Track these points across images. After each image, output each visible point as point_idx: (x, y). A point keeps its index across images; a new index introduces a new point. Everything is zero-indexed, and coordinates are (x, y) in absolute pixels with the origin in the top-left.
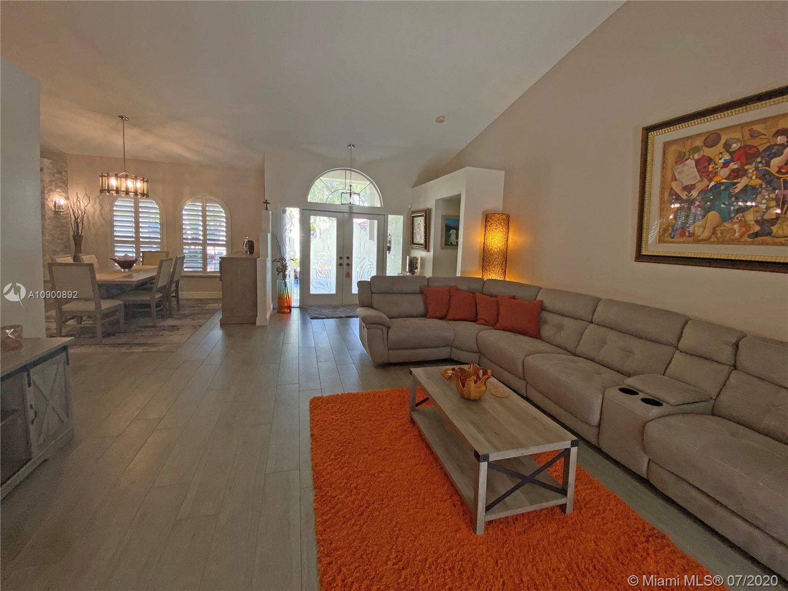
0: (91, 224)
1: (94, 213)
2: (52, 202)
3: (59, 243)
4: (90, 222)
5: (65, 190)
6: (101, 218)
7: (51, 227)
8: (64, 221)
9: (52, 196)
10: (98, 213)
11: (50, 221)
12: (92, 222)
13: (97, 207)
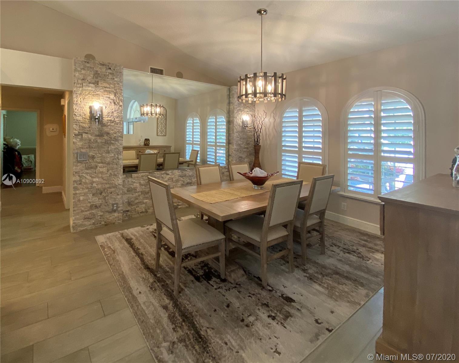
0: (267, 135)
1: (270, 125)
2: (241, 119)
3: (245, 152)
4: (267, 134)
5: (253, 109)
6: (274, 130)
7: (239, 139)
8: (250, 134)
9: (240, 115)
10: (272, 125)
11: (237, 134)
12: (268, 134)
13: (272, 120)
